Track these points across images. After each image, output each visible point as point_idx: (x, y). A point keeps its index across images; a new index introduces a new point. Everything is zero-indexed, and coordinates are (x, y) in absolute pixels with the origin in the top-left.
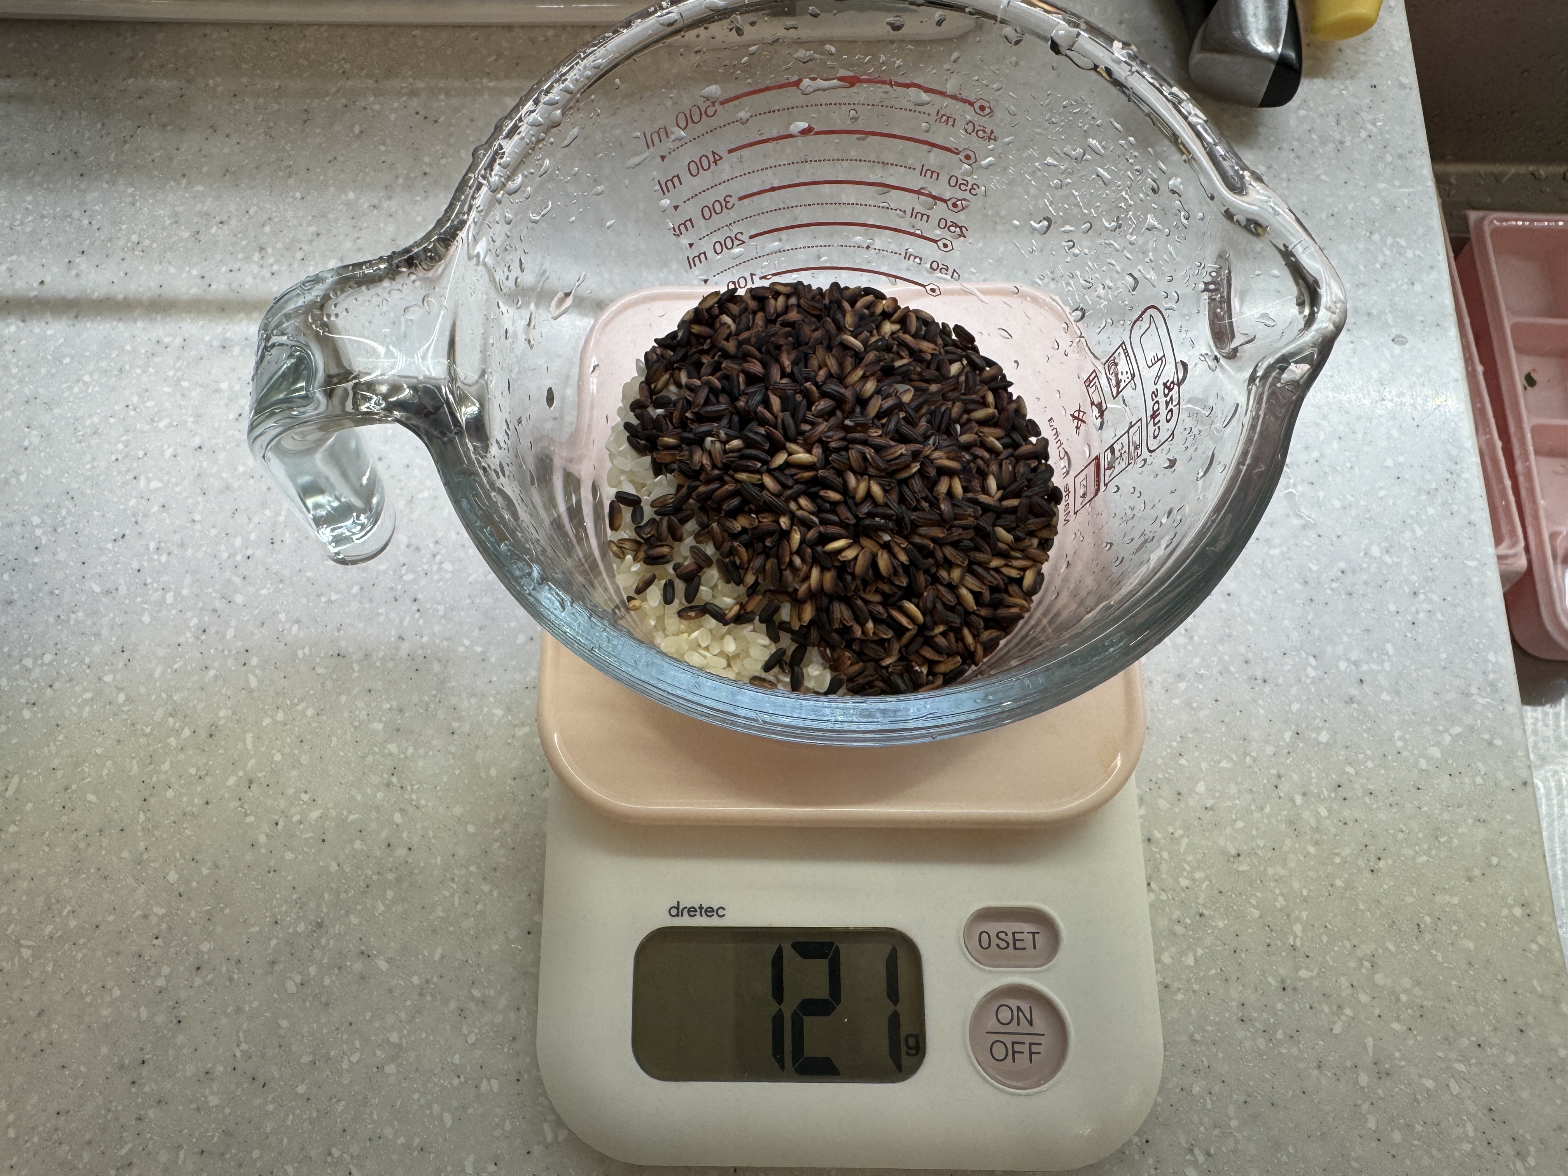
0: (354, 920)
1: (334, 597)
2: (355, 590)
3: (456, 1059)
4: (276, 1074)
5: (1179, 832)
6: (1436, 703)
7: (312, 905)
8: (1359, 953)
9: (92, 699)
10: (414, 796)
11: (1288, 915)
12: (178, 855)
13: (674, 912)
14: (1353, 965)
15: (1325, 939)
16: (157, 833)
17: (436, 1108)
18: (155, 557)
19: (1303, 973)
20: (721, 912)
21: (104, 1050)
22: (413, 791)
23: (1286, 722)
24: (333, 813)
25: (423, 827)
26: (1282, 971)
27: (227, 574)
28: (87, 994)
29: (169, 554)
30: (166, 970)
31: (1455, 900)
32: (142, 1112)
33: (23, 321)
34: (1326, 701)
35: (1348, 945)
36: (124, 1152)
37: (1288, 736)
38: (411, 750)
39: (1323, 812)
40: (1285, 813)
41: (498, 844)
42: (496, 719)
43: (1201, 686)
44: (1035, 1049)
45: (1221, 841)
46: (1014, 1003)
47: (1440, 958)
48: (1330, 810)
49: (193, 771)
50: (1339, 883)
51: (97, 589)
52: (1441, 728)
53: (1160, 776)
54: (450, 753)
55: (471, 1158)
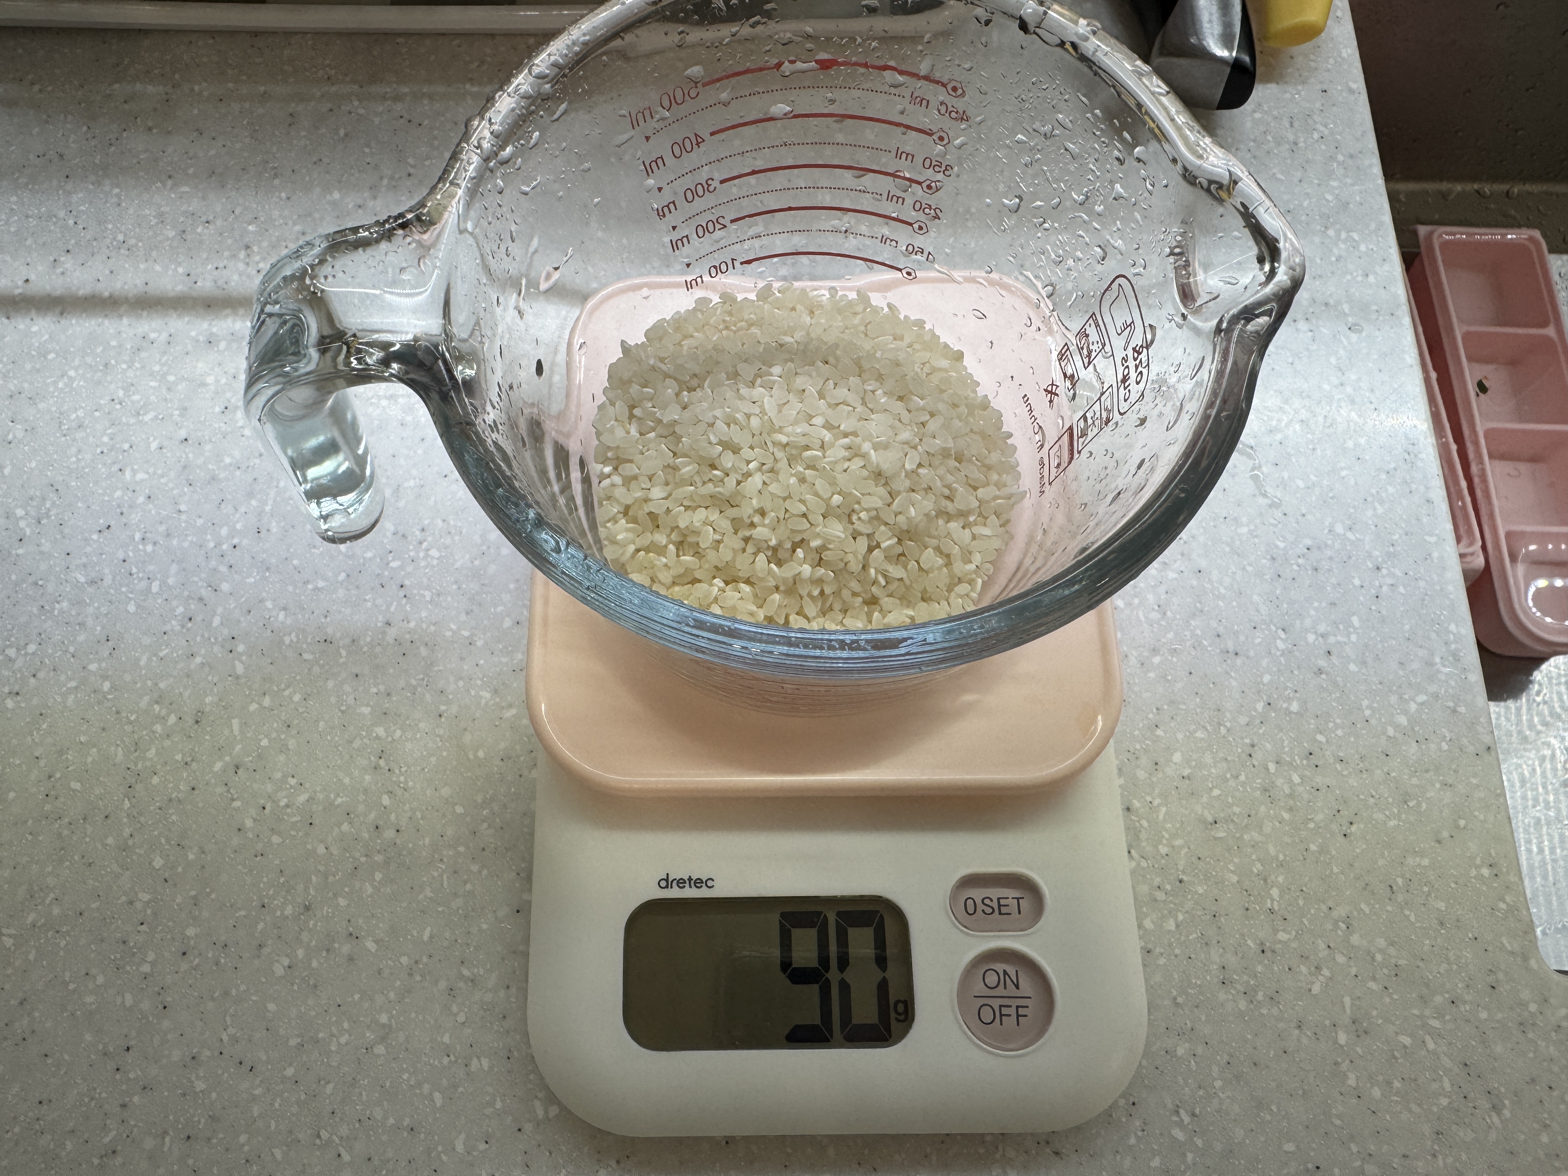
0: (342, 902)
1: (321, 584)
2: (343, 576)
3: (446, 1039)
4: (264, 1058)
5: (1157, 802)
6: (1401, 673)
7: (300, 888)
8: (1335, 914)
9: (76, 688)
10: (402, 779)
11: (1265, 880)
12: (163, 841)
13: (663, 884)
14: (1329, 926)
15: (1301, 902)
16: (142, 819)
17: (426, 1088)
18: (141, 547)
19: (1282, 936)
20: (710, 883)
21: (88, 1037)
22: (401, 774)
23: (1259, 692)
24: (321, 796)
25: (411, 809)
26: (1261, 935)
27: (213, 563)
28: (71, 981)
29: (155, 544)
30: (151, 956)
31: (1426, 862)
32: (127, 1099)
33: (8, 318)
34: (1296, 672)
35: (1324, 908)
36: (107, 1140)
37: (1260, 706)
38: (398, 733)
39: (1296, 779)
40: (1259, 781)
41: (485, 825)
42: (484, 701)
43: (1175, 660)
44: (1021, 1011)
45: (1199, 809)
46: (1000, 967)
47: (1412, 918)
48: (1302, 777)
49: (179, 757)
50: (1313, 847)
51: (82, 579)
52: (1406, 697)
53: (1138, 747)
54: (438, 736)
55: (463, 1136)
